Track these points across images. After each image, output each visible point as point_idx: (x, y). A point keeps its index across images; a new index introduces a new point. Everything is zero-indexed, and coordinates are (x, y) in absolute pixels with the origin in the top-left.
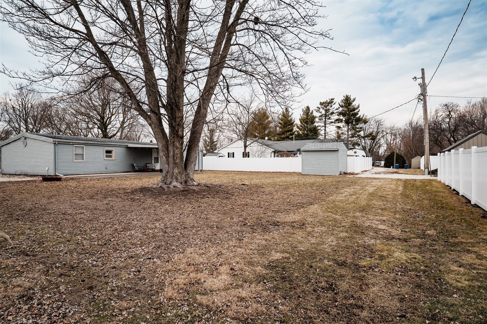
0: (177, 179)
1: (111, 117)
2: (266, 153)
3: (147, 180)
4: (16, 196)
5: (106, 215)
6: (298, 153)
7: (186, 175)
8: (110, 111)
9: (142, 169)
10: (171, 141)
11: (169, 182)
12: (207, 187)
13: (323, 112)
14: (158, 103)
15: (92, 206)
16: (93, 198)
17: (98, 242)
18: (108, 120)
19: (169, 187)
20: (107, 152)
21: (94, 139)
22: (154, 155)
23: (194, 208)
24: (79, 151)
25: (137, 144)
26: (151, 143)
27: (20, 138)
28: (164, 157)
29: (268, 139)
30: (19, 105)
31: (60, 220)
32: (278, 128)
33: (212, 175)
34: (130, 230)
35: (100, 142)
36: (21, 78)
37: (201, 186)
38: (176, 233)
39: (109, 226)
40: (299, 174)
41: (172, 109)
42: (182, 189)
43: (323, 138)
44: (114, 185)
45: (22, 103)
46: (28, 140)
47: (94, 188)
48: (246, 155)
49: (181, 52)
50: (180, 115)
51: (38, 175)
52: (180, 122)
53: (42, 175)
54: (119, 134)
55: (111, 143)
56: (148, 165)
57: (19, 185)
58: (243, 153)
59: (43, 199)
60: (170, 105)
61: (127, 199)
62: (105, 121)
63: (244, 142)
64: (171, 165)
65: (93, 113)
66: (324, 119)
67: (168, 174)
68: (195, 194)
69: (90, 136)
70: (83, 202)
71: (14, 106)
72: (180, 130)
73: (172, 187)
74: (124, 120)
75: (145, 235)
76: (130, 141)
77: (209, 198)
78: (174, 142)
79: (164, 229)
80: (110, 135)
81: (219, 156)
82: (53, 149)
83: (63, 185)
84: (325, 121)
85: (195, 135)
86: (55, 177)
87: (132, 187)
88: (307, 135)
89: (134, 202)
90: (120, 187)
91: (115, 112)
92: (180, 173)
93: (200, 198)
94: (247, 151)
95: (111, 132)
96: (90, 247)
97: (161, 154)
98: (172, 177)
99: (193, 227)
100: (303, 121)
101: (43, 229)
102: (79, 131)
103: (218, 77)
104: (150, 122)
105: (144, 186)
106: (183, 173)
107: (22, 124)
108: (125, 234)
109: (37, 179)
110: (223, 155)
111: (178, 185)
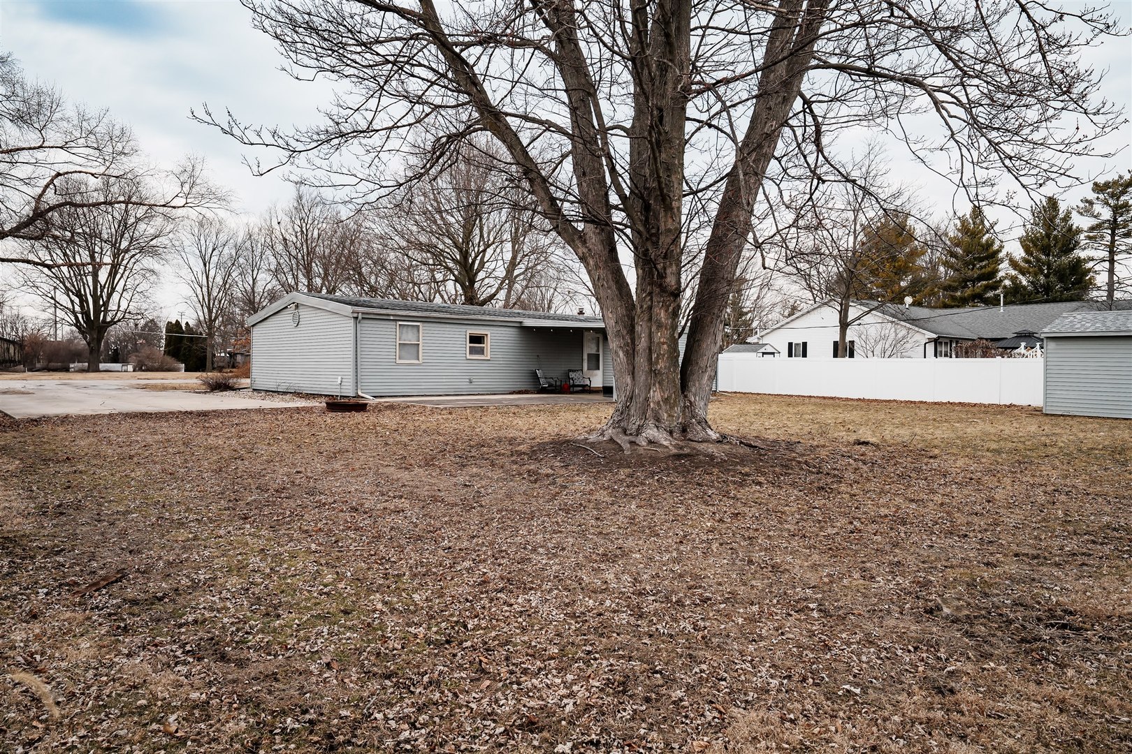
0: (658, 420)
1: (484, 251)
2: (908, 346)
3: (570, 416)
4: (262, 449)
5: (459, 522)
6: (1023, 344)
7: (685, 407)
8: (482, 236)
9: (556, 386)
10: (642, 307)
11: (635, 427)
12: (750, 446)
13: (1106, 214)
14: (606, 195)
15: (427, 487)
16: (433, 465)
17: (429, 628)
18: (479, 258)
19: (635, 442)
20: (476, 339)
21: (444, 307)
22: (589, 349)
23: (721, 521)
24: (409, 337)
25: (545, 318)
26: (581, 317)
27: (286, 307)
28: (621, 354)
29: (913, 304)
30: (296, 233)
31: (341, 527)
32: (942, 269)
33: (751, 408)
34: (526, 590)
35: (458, 314)
36: (267, 145)
37: (731, 443)
38: (676, 620)
39: (467, 564)
40: (1035, 412)
41: (647, 208)
42: (675, 451)
43: (1105, 298)
44: (487, 427)
45: (301, 228)
46: (302, 311)
47: (439, 434)
48: (843, 349)
49: (678, 29)
50: (670, 226)
51: (321, 395)
52: (672, 248)
53: (329, 396)
54: (502, 295)
55: (484, 317)
56: (572, 375)
57: (277, 419)
58: (836, 343)
59: (316, 460)
60: (642, 197)
61: (520, 474)
62: (470, 261)
63: (840, 312)
64: (641, 377)
65: (444, 244)
66: (1109, 238)
67: (633, 403)
68: (716, 471)
69: (438, 300)
70: (405, 475)
71: (288, 237)
72: (669, 271)
73: (644, 443)
74: (514, 258)
75: (573, 616)
76: (527, 312)
77: (760, 484)
78: (650, 308)
79: (635, 600)
80: (482, 299)
81: (764, 353)
82: (352, 331)
83: (368, 423)
84: (1113, 241)
85: (714, 287)
86: (353, 401)
87: (533, 436)
88: (1047, 288)
89: (537, 486)
90: (502, 433)
91: (495, 238)
92: (666, 401)
93: (734, 482)
94: (848, 339)
95: (483, 289)
96: (403, 648)
97: (614, 344)
98: (644, 413)
99: (732, 599)
100: (1035, 245)
101: (293, 557)
102: (414, 291)
103: (787, 101)
104: (582, 250)
105: (563, 433)
106: (675, 401)
107: (300, 276)
108: (511, 605)
109: (317, 404)
110: (774, 351)
111: (662, 438)
